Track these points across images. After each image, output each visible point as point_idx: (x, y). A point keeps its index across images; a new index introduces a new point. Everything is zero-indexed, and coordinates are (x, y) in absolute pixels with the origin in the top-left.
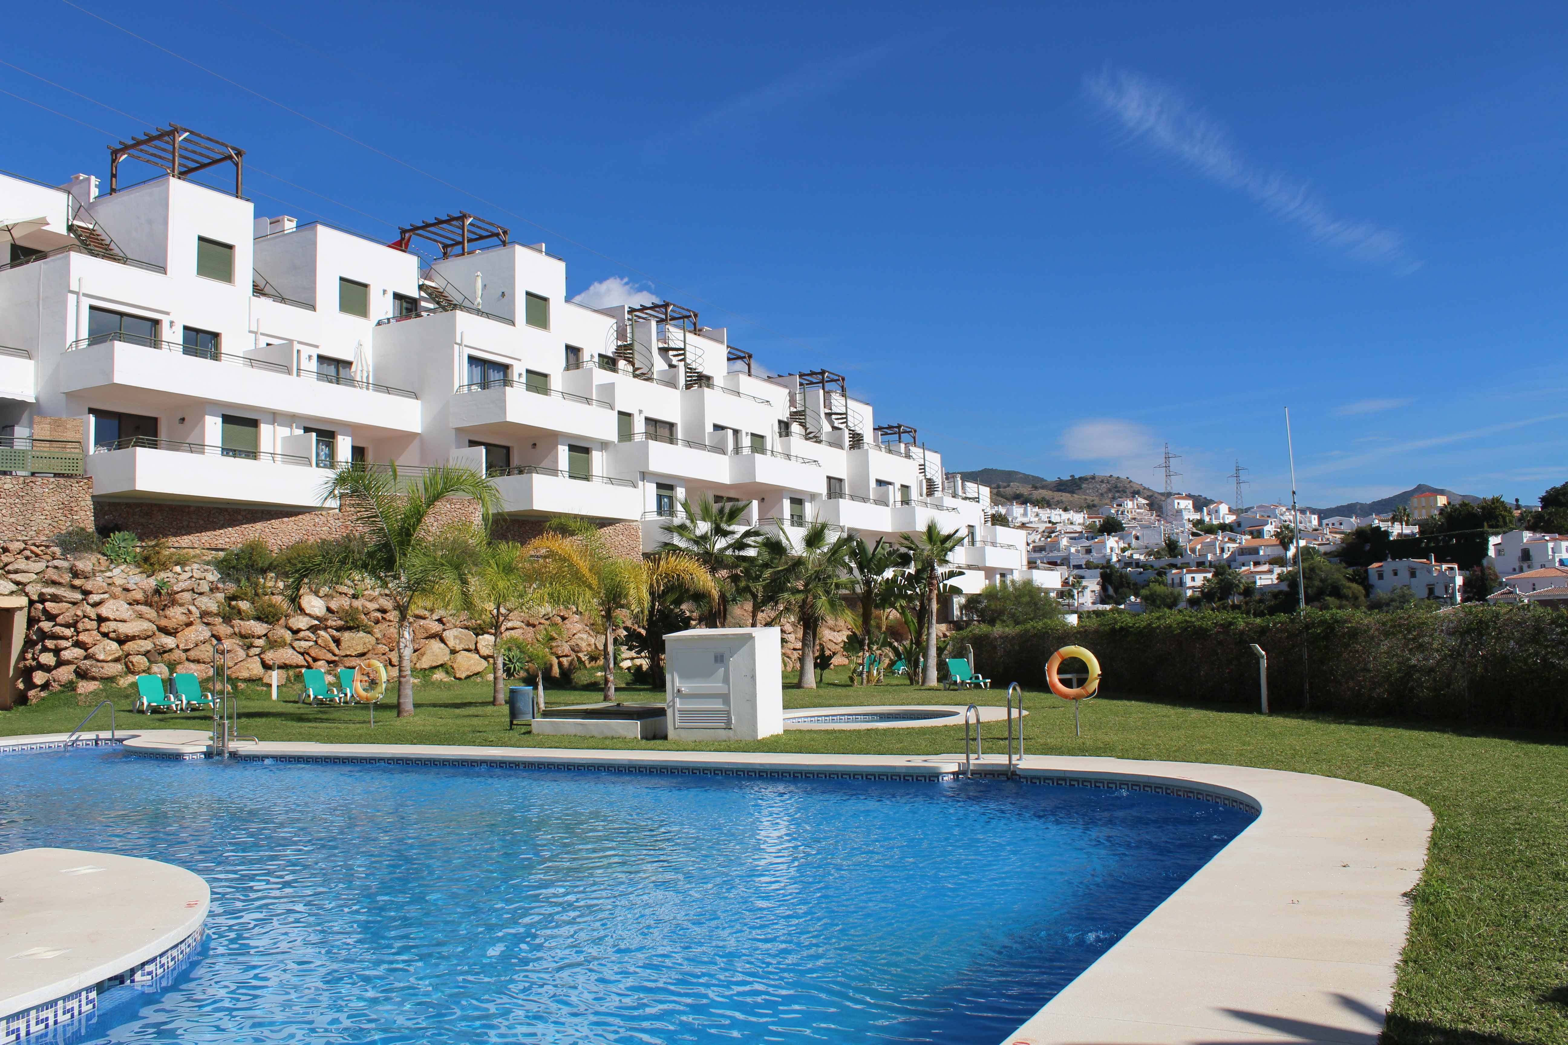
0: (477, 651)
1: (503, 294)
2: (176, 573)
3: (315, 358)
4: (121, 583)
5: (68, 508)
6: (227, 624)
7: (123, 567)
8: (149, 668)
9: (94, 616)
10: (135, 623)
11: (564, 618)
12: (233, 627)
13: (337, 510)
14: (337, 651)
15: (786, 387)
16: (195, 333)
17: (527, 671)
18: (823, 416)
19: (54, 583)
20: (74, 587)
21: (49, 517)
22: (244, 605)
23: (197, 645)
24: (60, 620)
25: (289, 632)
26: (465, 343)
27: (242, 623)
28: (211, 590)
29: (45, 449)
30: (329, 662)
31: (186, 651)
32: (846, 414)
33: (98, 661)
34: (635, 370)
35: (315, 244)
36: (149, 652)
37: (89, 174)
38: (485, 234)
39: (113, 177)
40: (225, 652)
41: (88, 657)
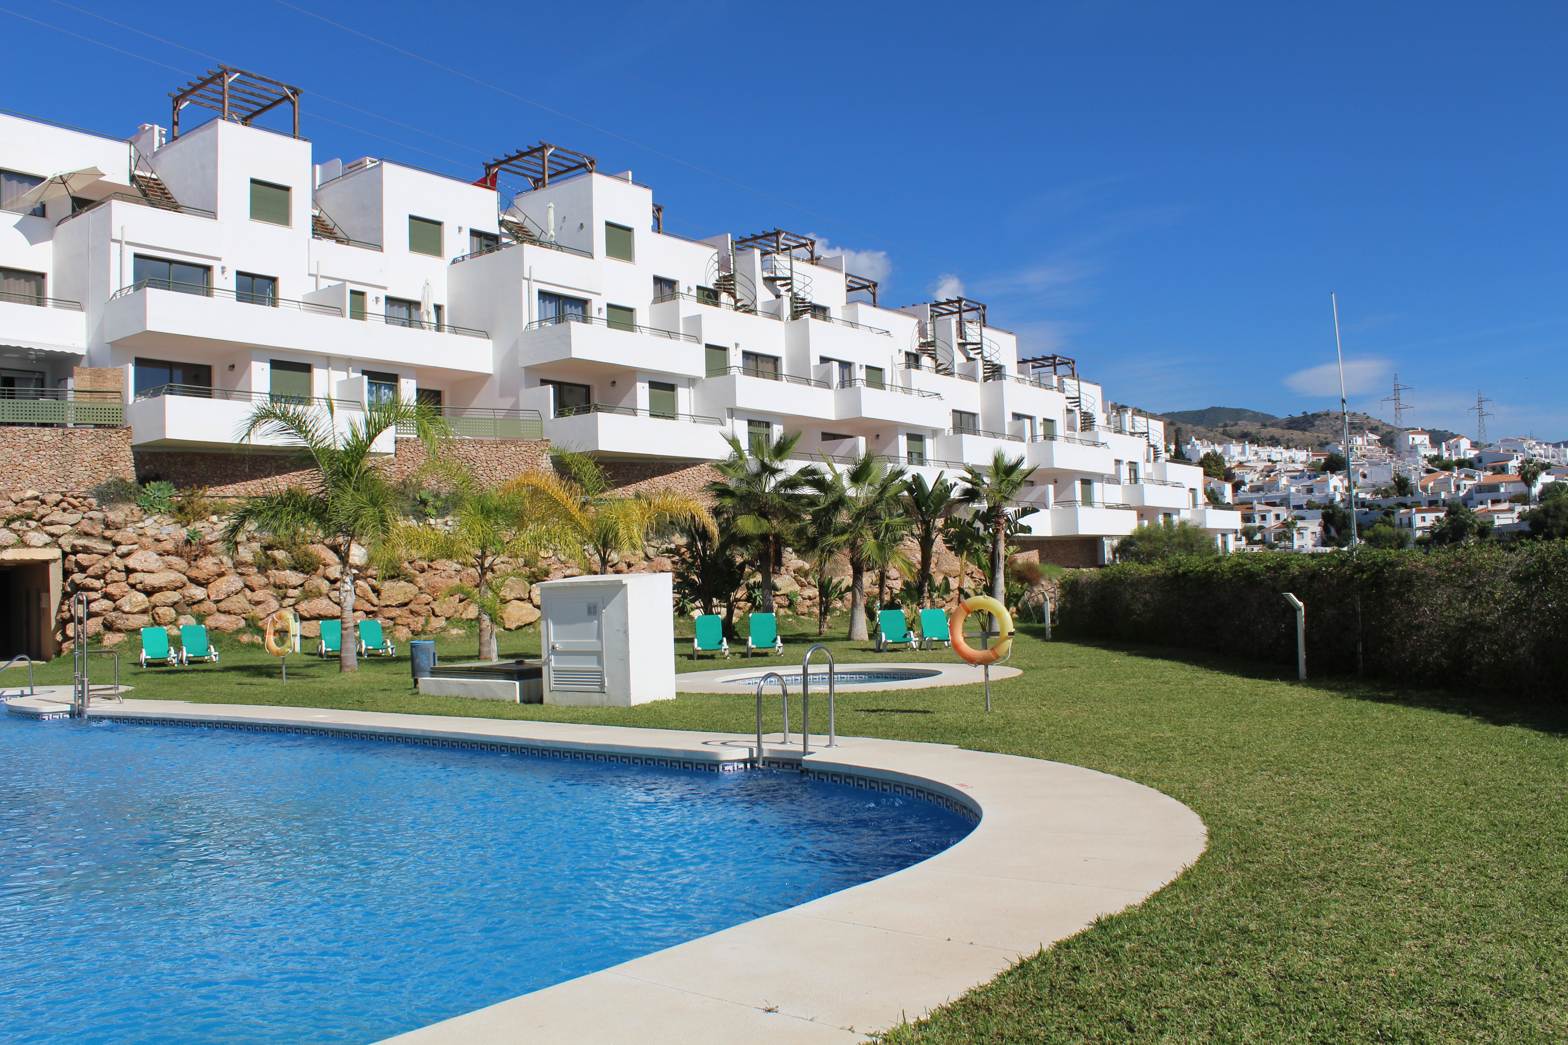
0: (530, 600)
1: (582, 225)
2: (212, 522)
3: (383, 301)
4: (153, 534)
5: (107, 459)
6: (262, 574)
7: (156, 518)
8: (176, 620)
9: (121, 567)
10: (162, 574)
12: (268, 577)
13: (393, 456)
14: (375, 601)
15: (915, 316)
16: (250, 279)
18: (955, 347)
19: (87, 534)
20: (105, 538)
21: (89, 468)
22: (280, 555)
23: (229, 596)
24: (90, 571)
25: (327, 582)
26: (533, 277)
27: (276, 572)
28: (248, 539)
29: (86, 400)
30: (367, 613)
31: (217, 602)
32: (981, 343)
33: (124, 612)
34: (736, 301)
35: (380, 182)
36: (176, 603)
37: (153, 123)
38: (573, 165)
39: (175, 123)
40: (258, 603)
41: (116, 609)
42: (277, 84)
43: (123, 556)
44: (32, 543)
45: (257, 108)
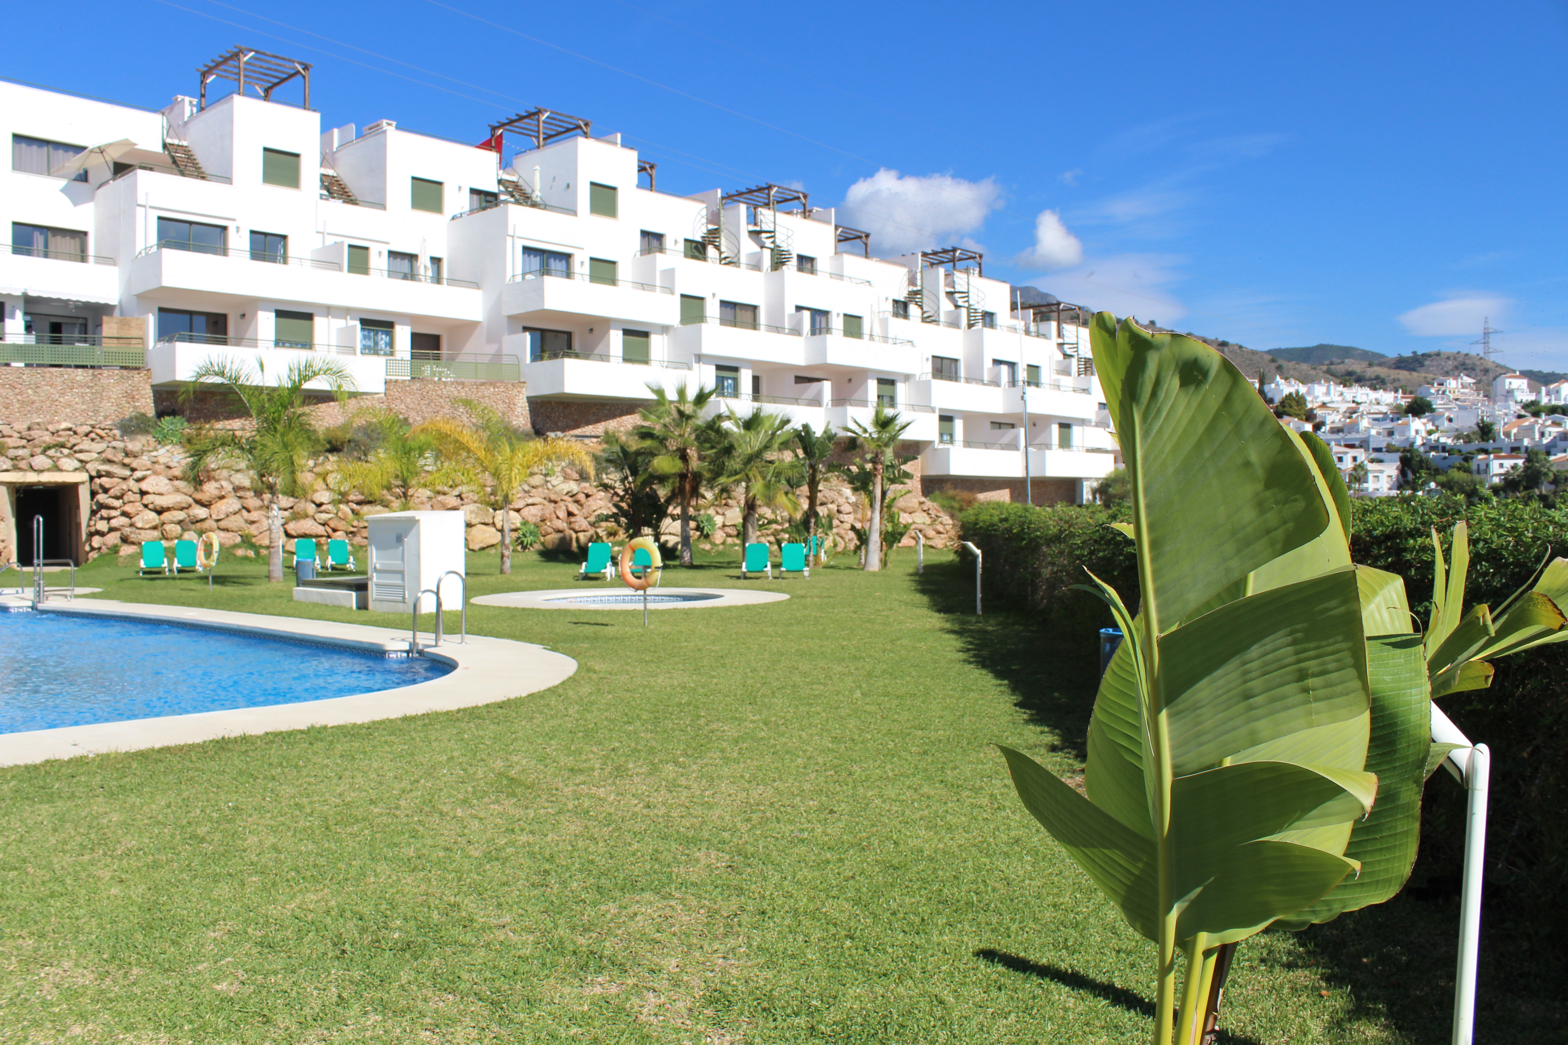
0: (494, 524)
1: (568, 186)
3: (385, 255)
4: (165, 461)
5: (130, 397)
6: (258, 497)
7: (168, 447)
9: (136, 490)
10: (170, 496)
11: (588, 496)
12: (262, 500)
13: (383, 395)
14: (355, 522)
16: (263, 237)
17: (543, 544)
18: (943, 296)
19: (110, 461)
20: (125, 465)
21: (115, 404)
23: (228, 516)
24: (112, 492)
25: (313, 505)
26: (517, 234)
27: (271, 496)
29: (116, 345)
30: (347, 533)
31: (218, 521)
32: (968, 292)
33: (137, 528)
34: (721, 253)
35: (384, 146)
36: (182, 521)
37: (184, 95)
39: (203, 96)
40: (253, 522)
41: (132, 525)
42: (289, 60)
43: (139, 480)
44: (64, 468)
45: (276, 81)
